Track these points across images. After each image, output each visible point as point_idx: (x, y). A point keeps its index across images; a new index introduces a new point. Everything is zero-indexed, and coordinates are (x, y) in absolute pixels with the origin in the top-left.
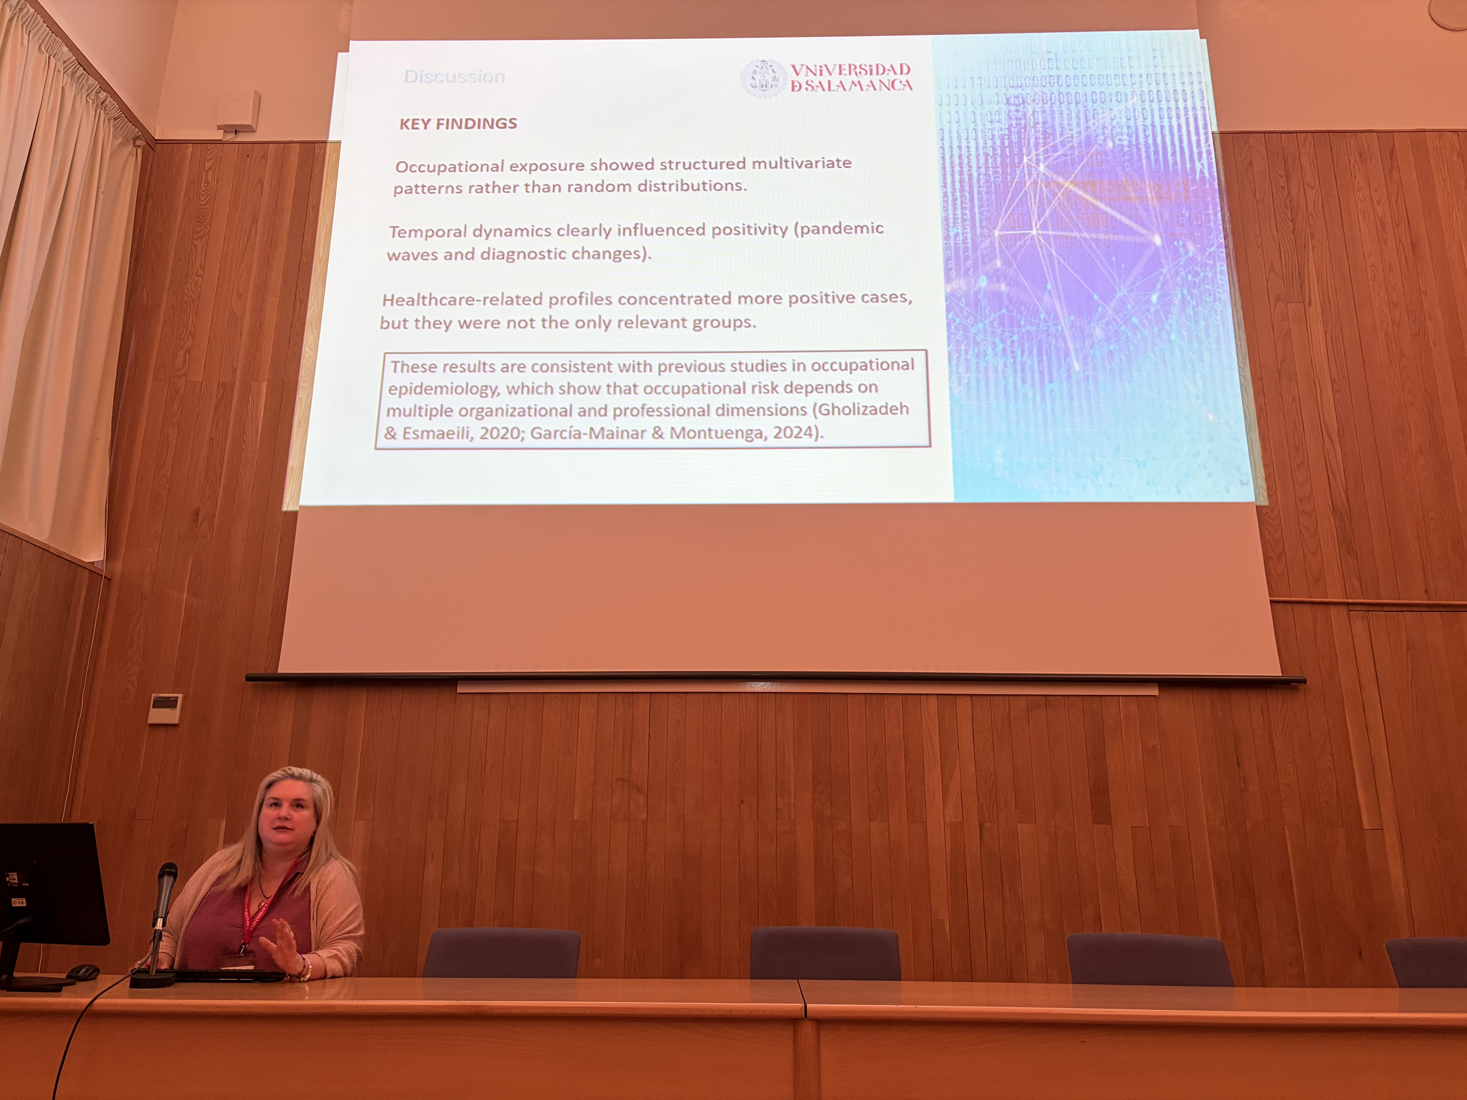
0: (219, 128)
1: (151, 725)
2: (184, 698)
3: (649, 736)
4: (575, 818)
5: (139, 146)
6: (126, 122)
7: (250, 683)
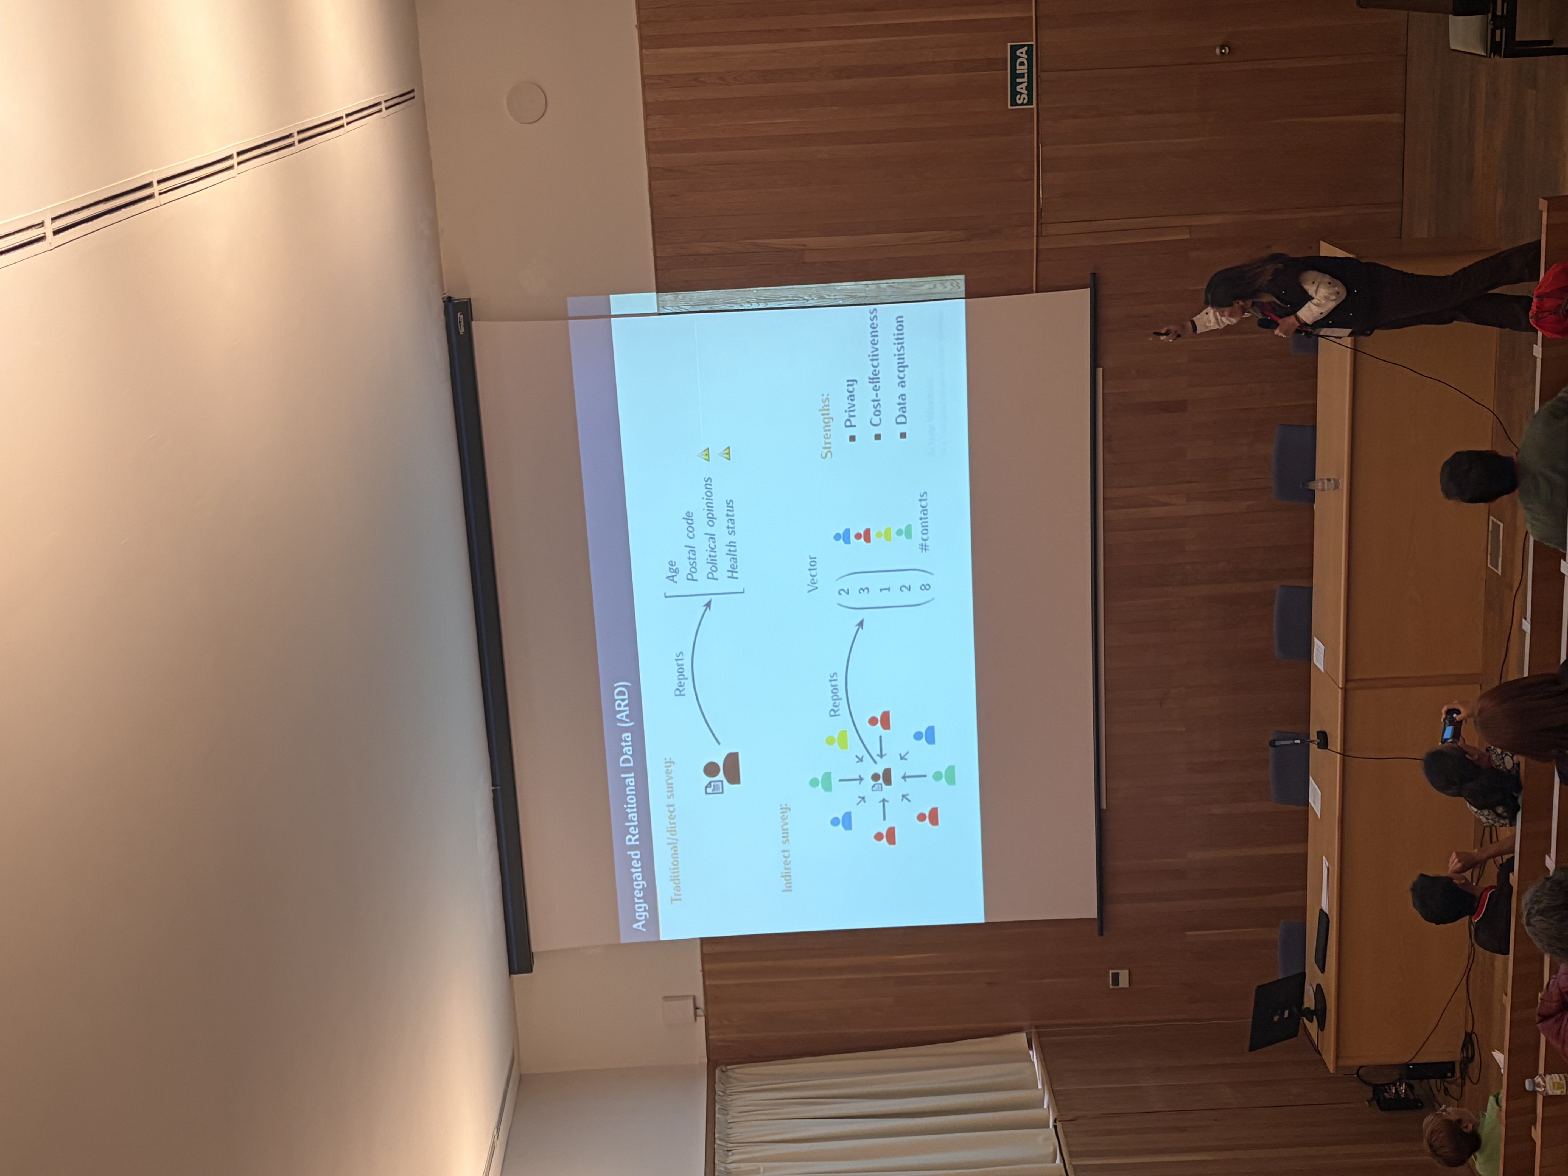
0: (695, 1020)
1: (1130, 985)
2: (1113, 969)
5: (725, 1069)
7: (1104, 933)
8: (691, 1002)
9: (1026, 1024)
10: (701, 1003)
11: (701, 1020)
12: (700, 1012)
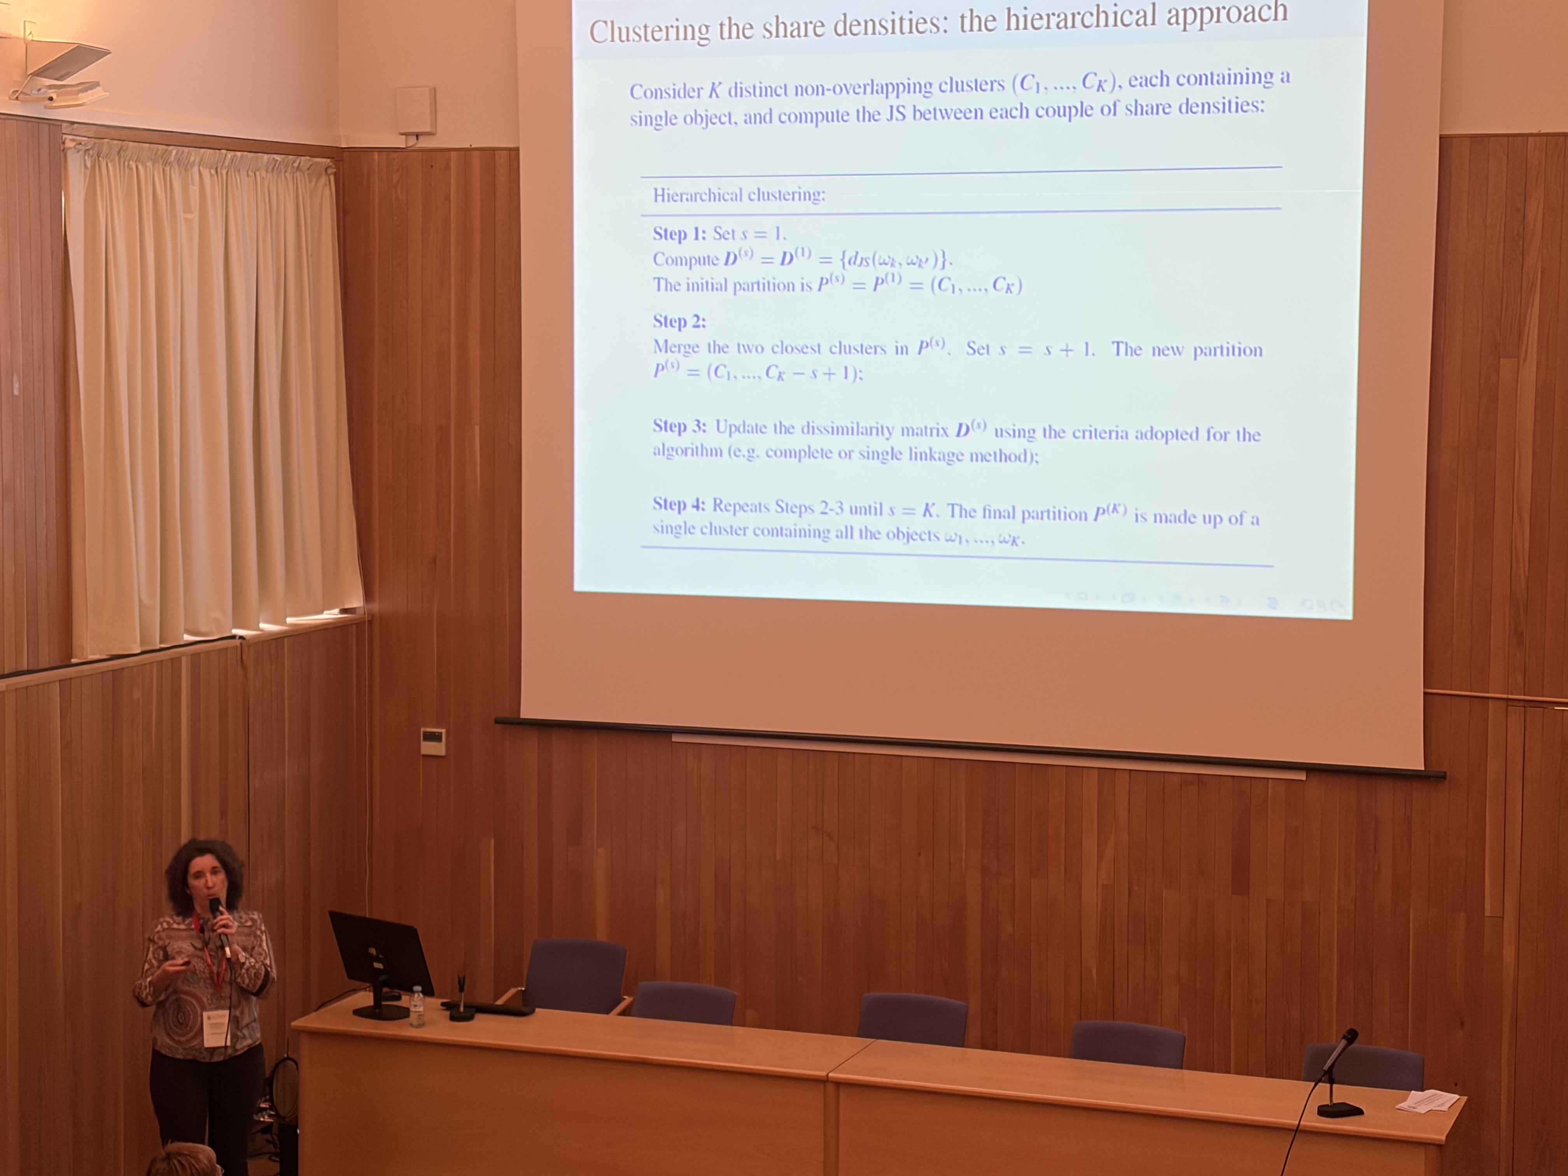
0: (402, 134)
1: (424, 756)
2: (447, 733)
3: (839, 791)
4: (778, 858)
5: (330, 174)
8: (428, 130)
9: (376, 607)
11: (401, 142)
12: (412, 141)
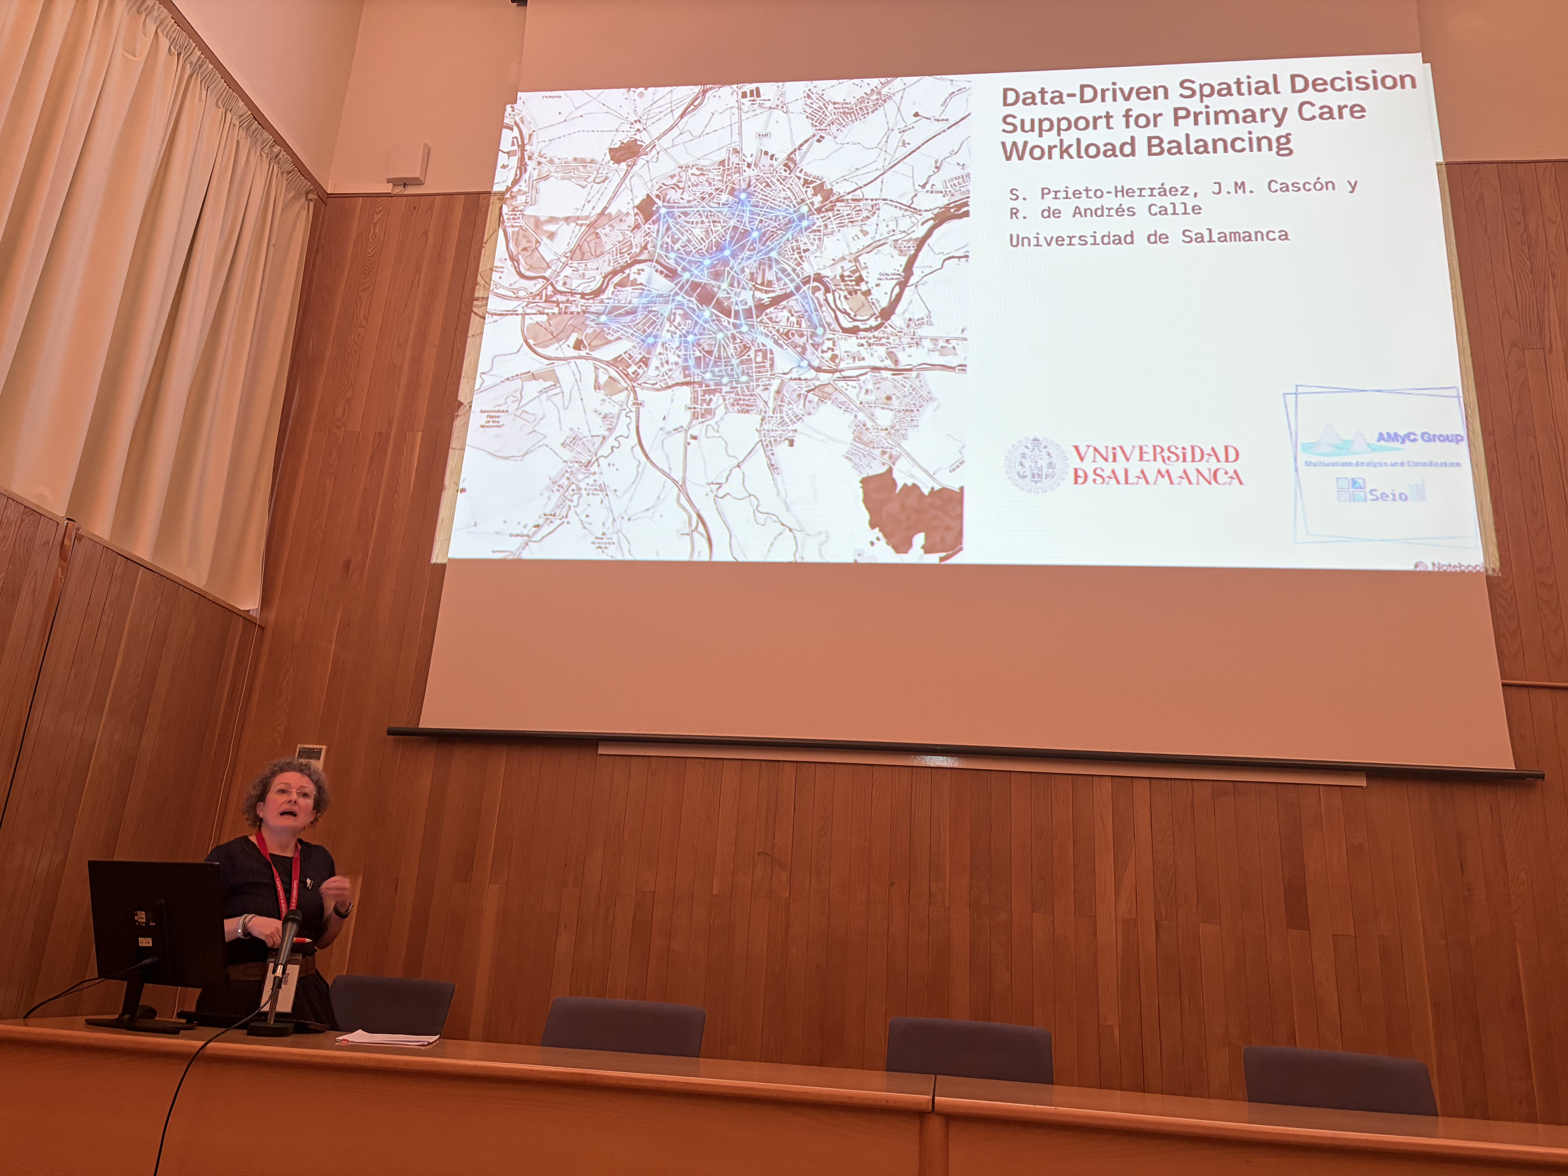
0: (389, 181)
2: (328, 750)
3: (795, 808)
4: (714, 893)
5: (311, 200)
6: (299, 176)
7: (391, 737)
8: (417, 175)
9: (272, 615)
10: (410, 190)
11: (388, 188)
12: (399, 190)
